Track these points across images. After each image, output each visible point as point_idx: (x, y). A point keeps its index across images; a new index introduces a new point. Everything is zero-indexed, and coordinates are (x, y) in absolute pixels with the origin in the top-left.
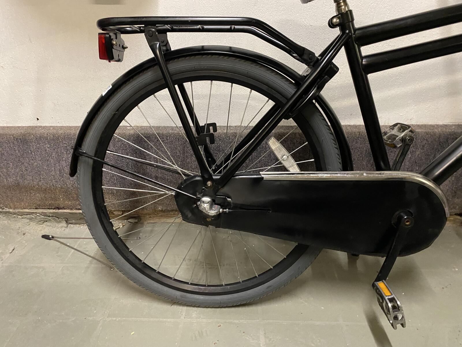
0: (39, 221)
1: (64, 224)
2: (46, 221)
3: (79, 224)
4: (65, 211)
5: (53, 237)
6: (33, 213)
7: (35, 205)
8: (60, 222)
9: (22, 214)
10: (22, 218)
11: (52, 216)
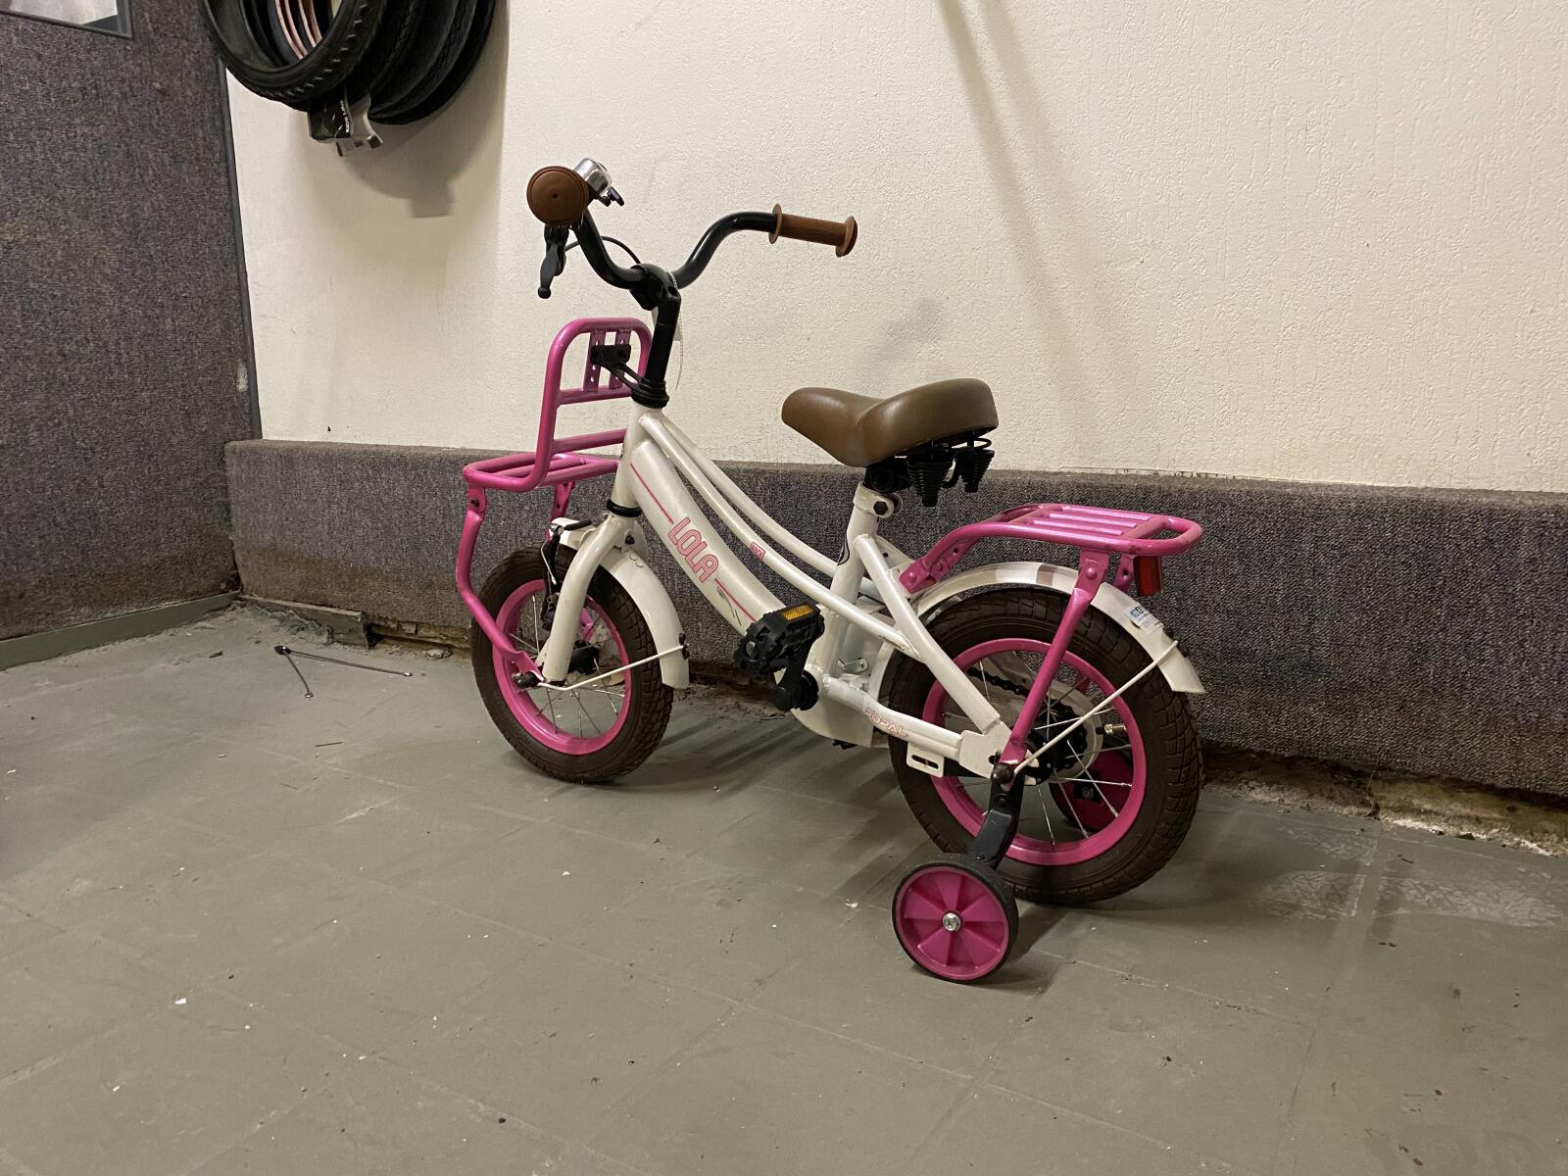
0: (293, 626)
1: (324, 639)
2: (303, 629)
3: (350, 645)
4: (329, 609)
5: (288, 651)
6: (287, 608)
7: (293, 594)
8: (320, 634)
9: (272, 608)
10: (272, 617)
11: (312, 619)
